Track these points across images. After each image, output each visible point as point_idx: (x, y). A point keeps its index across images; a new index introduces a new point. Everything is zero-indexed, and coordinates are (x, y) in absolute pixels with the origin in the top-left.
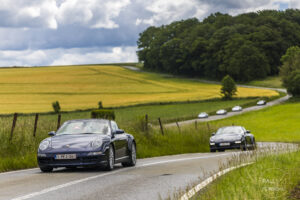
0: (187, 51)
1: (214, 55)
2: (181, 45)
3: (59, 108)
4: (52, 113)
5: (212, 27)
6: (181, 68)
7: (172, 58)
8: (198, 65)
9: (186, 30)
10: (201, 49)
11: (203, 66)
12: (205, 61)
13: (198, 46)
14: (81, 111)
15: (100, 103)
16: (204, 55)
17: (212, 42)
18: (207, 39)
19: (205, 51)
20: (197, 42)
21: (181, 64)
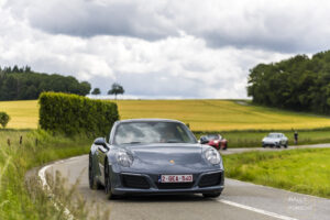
0: (294, 84)
1: (322, 89)
2: (289, 79)
5: (321, 61)
6: (288, 101)
7: (279, 91)
8: (305, 98)
9: (294, 65)
10: (309, 82)
11: (311, 100)
12: (313, 95)
13: (306, 79)
16: (311, 88)
17: (321, 75)
18: (316, 72)
19: (313, 84)
20: (305, 75)
21: (287, 98)
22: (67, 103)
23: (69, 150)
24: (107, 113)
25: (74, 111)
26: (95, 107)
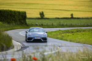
3: (44, 16)
4: (38, 19)
14: (59, 18)
15: (72, 15)
22: (8, 13)
23: (8, 28)
24: (22, 15)
25: (10, 15)
26: (18, 13)
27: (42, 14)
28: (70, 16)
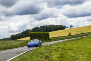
27: (70, 34)
28: (81, 33)
